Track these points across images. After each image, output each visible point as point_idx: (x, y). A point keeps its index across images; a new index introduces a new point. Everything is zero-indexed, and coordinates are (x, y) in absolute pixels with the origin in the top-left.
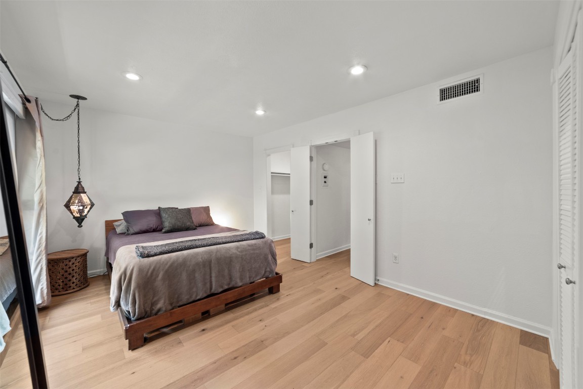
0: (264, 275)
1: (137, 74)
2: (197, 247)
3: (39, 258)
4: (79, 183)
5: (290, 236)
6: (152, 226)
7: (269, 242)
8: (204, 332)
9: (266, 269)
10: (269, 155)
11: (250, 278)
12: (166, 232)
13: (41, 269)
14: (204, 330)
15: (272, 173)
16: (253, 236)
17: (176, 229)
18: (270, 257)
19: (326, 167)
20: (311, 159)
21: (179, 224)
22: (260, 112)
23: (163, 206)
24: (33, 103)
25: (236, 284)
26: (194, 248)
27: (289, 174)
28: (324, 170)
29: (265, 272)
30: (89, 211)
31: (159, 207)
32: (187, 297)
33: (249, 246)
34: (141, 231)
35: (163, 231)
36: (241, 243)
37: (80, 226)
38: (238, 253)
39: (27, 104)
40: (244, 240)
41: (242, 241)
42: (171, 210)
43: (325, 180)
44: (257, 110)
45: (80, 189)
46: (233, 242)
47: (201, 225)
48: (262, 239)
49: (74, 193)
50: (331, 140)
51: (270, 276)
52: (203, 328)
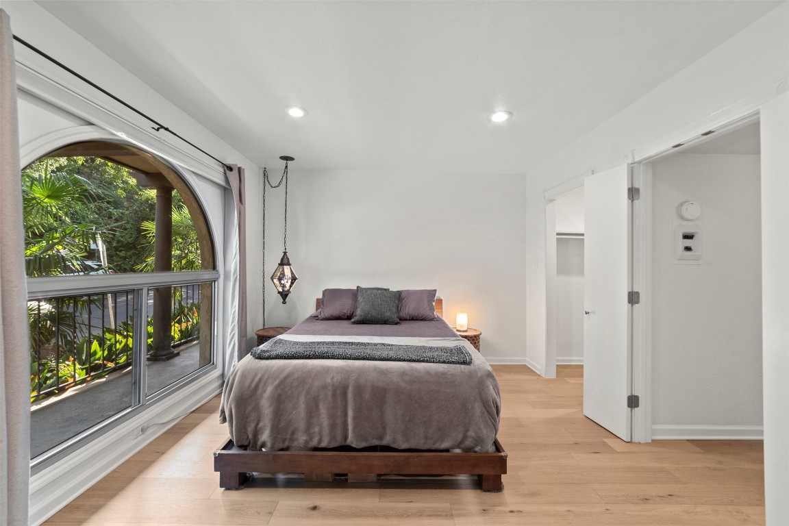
0: (461, 442)
1: (302, 108)
2: (333, 357)
3: (233, 333)
4: (285, 253)
5: (582, 361)
6: (345, 311)
7: (479, 375)
8: (313, 512)
9: (467, 430)
10: (552, 201)
11: (426, 438)
12: (354, 323)
13: (234, 344)
14: (315, 508)
15: (558, 234)
16: (444, 357)
17: (368, 320)
18: (478, 408)
19: (691, 211)
20: (633, 193)
21: (374, 313)
22: (500, 117)
23: (364, 285)
24: (235, 172)
25: (394, 443)
26: (328, 358)
27: (583, 235)
28: (683, 218)
29: (465, 437)
30: (290, 287)
31: (358, 287)
32: (304, 438)
33: (428, 373)
34: (332, 316)
35: (353, 320)
36: (414, 365)
37: (284, 302)
38: (403, 385)
39: (228, 172)
40: (423, 361)
41: (418, 361)
42: (369, 292)
43: (688, 243)
44: (494, 112)
45: (285, 261)
46: (400, 360)
47: (413, 319)
48: (462, 366)
49: (279, 264)
50: (690, 134)
51: (477, 449)
52: (316, 503)
